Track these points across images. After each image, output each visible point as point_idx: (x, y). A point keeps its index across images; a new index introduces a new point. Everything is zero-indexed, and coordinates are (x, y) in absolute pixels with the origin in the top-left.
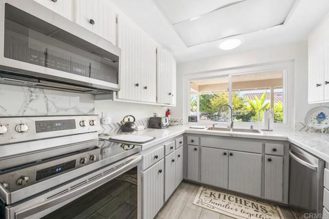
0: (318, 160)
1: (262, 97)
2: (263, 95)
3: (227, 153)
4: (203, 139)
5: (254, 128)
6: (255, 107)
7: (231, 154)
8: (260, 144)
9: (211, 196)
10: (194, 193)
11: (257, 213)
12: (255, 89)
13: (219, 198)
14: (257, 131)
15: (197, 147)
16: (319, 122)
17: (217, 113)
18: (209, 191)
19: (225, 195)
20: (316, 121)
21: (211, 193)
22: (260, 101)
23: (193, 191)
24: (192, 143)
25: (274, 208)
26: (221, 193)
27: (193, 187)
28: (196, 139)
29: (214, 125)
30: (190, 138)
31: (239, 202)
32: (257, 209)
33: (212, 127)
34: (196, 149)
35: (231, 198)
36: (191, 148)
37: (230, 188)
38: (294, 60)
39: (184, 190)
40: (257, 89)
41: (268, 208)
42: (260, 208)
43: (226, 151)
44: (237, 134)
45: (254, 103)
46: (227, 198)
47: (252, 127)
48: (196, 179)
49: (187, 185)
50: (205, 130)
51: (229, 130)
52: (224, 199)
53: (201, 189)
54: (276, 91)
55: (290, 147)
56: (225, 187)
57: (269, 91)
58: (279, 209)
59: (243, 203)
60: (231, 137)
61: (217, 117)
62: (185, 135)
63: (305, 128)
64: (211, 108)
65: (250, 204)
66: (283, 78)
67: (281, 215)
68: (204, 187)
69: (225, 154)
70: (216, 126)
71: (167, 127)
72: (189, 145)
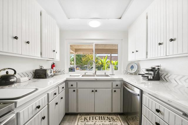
0: (139, 90)
2: (106, 57)
3: (94, 90)
4: (79, 83)
6: (103, 63)
7: (96, 91)
9: (85, 120)
10: (73, 122)
11: (110, 123)
12: (103, 54)
13: (90, 120)
15: (75, 89)
16: (132, 70)
17: (85, 66)
18: (83, 117)
19: (93, 117)
20: (130, 69)
21: (85, 118)
22: (105, 60)
23: (73, 120)
24: (72, 87)
25: (117, 116)
26: (91, 116)
27: (72, 117)
28: (74, 84)
29: (85, 73)
30: (70, 84)
31: (101, 119)
32: (110, 120)
33: (84, 74)
34: (74, 91)
35: (97, 118)
36: (71, 90)
37: (96, 112)
38: (122, 40)
39: (66, 122)
40: (105, 54)
41: (115, 117)
42: (111, 119)
43: (93, 89)
44: (99, 79)
45: (103, 60)
46: (94, 118)
48: (75, 111)
49: (68, 117)
50: (81, 77)
51: (94, 76)
52: (93, 120)
53: (78, 116)
54: (112, 55)
55: (124, 83)
56: (93, 111)
57: (109, 55)
58: (119, 116)
59: (103, 119)
60: (96, 81)
61: (85, 68)
62: (66, 82)
63: (127, 73)
64: (82, 63)
65: (106, 118)
67: (120, 119)
68: (80, 115)
69: (93, 91)
70: (86, 74)
71: (52, 76)
72: (69, 88)
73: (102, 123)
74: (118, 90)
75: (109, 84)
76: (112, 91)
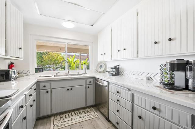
0: (107, 82)
1: (74, 57)
2: (74, 56)
3: (69, 89)
4: (52, 83)
5: (79, 73)
6: (71, 62)
7: (72, 89)
8: (84, 80)
9: (61, 119)
11: (85, 114)
12: (72, 53)
13: (66, 117)
14: (81, 75)
15: (49, 90)
16: (101, 69)
17: (48, 66)
18: (58, 117)
19: (69, 114)
20: (99, 68)
21: (60, 117)
22: (72, 59)
23: (47, 123)
24: (44, 88)
25: (90, 109)
26: (66, 114)
27: (45, 120)
28: (48, 85)
29: (57, 73)
31: (76, 114)
32: (85, 112)
33: (56, 74)
34: (47, 92)
35: (72, 114)
36: (43, 92)
37: (71, 109)
38: (93, 42)
39: (39, 126)
40: (73, 53)
41: (89, 110)
42: (86, 112)
43: (69, 88)
44: (74, 77)
45: (70, 60)
46: (70, 115)
47: (78, 72)
48: (48, 113)
49: (40, 122)
50: (53, 77)
51: (67, 75)
52: (69, 116)
53: (53, 118)
54: (82, 54)
55: (95, 79)
56: (68, 109)
57: (79, 54)
58: (92, 108)
59: (78, 113)
60: (72, 79)
61: (48, 68)
63: (97, 71)
65: (82, 112)
66: (89, 50)
67: (93, 110)
68: (54, 116)
69: (68, 90)
71: (15, 79)
72: (41, 90)
73: (79, 116)
74: (91, 86)
75: (83, 82)
76: (86, 87)
